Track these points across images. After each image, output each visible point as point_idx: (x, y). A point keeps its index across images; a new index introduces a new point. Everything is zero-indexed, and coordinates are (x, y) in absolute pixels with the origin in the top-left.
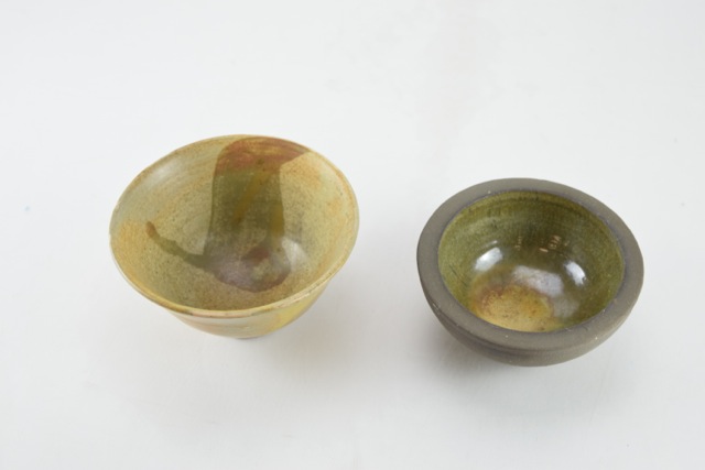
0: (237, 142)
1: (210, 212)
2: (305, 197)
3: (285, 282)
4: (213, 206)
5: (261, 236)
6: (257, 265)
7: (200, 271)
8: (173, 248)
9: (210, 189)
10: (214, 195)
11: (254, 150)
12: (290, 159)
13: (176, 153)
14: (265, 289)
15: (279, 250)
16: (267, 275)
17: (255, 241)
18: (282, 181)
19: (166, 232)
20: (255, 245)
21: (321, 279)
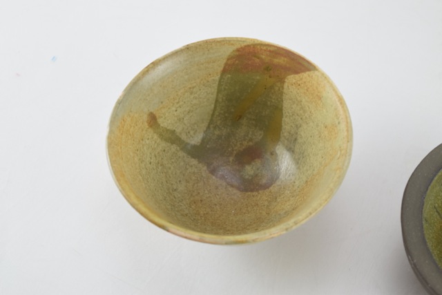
0: (249, 46)
1: (213, 106)
2: (305, 112)
3: (271, 188)
4: (217, 101)
5: (258, 135)
6: (249, 163)
7: (194, 162)
8: (172, 138)
9: (216, 86)
10: (219, 91)
11: (263, 57)
12: (296, 72)
13: (188, 48)
14: (252, 191)
15: (272, 154)
16: (257, 175)
17: (251, 140)
18: (285, 91)
19: (166, 122)
20: (251, 144)
21: (300, 218)
